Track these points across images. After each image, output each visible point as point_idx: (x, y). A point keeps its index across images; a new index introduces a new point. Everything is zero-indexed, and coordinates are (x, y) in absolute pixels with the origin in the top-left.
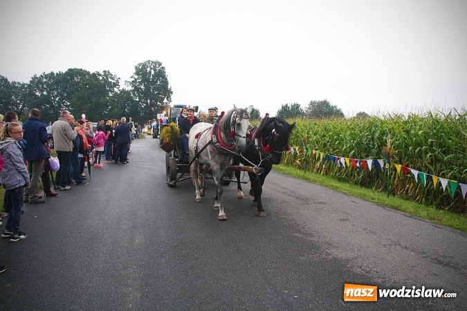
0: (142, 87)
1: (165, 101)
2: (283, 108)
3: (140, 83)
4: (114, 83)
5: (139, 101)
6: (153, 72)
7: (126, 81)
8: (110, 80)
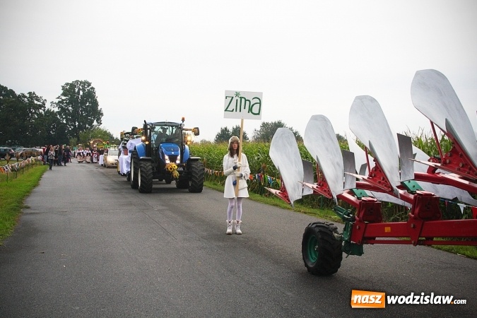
0: (70, 108)
1: (95, 123)
2: (222, 131)
3: (68, 104)
4: (40, 105)
5: (66, 124)
6: (81, 93)
7: (52, 103)
8: (36, 102)
